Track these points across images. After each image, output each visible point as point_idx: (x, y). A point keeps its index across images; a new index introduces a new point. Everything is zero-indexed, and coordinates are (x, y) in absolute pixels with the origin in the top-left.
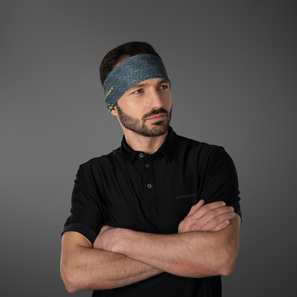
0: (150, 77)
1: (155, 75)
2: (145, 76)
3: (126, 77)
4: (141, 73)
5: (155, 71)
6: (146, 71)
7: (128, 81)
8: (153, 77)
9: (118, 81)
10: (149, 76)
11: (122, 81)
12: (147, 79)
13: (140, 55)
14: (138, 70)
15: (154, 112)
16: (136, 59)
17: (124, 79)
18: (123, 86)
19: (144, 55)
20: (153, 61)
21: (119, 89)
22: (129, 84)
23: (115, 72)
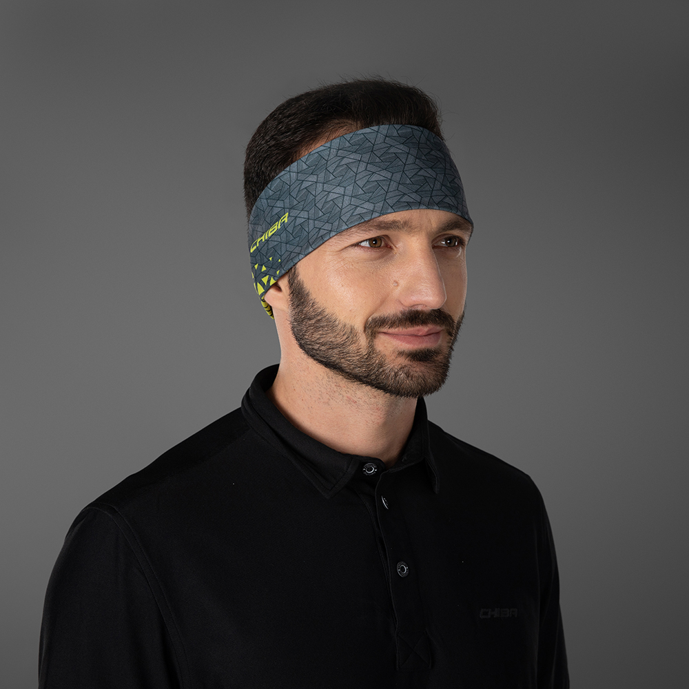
0: (420, 203)
1: (437, 199)
2: (405, 199)
3: (340, 190)
4: (394, 185)
5: (438, 185)
6: (408, 181)
7: (345, 205)
8: (429, 206)
9: (311, 197)
10: (418, 198)
11: (326, 202)
12: (409, 206)
13: (397, 126)
14: (384, 173)
15: (414, 317)
16: (380, 138)
17: (332, 196)
18: (325, 218)
19: (407, 130)
20: (433, 153)
21: (311, 226)
22: (348, 215)
23: (305, 167)
